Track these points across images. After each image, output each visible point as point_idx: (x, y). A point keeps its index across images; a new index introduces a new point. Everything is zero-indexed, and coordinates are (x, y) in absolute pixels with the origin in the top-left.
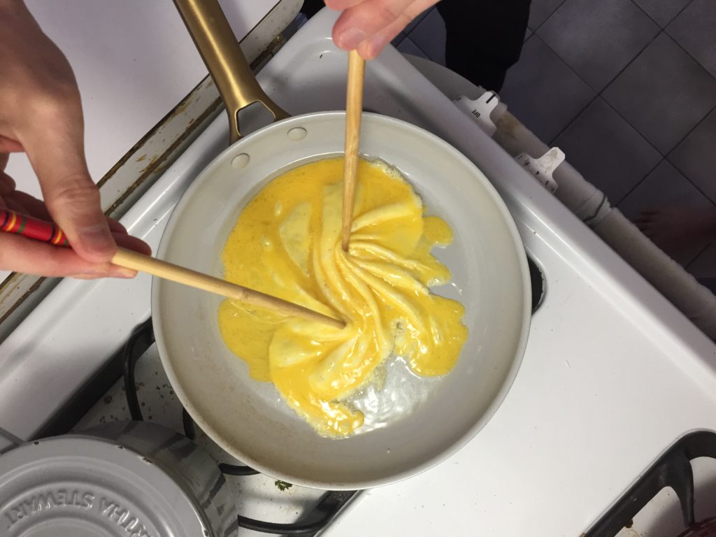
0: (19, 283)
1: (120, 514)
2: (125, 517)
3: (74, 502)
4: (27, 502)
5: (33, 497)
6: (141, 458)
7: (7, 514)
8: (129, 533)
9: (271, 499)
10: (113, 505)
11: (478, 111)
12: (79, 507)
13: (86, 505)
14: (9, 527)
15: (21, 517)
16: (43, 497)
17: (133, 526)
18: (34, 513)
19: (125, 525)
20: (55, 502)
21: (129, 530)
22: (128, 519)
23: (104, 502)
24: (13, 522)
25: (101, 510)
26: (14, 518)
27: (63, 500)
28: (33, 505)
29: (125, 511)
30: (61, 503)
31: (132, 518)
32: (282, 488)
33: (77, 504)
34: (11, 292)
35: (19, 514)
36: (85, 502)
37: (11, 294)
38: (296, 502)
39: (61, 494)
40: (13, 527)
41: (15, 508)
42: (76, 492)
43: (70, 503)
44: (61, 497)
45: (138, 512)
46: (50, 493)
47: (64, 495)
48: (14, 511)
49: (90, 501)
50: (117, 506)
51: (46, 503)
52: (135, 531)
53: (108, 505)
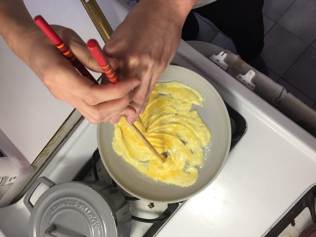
0: (60, 135)
1: (85, 208)
2: (86, 209)
3: (71, 204)
4: (57, 204)
5: (59, 202)
6: (91, 188)
7: (51, 208)
8: (88, 215)
9: (147, 212)
10: (83, 205)
11: (219, 59)
12: (72, 205)
13: (75, 205)
14: (52, 212)
15: (55, 209)
16: (62, 202)
17: (89, 212)
18: (59, 207)
19: (87, 212)
20: (66, 204)
21: (88, 214)
22: (87, 210)
23: (80, 204)
24: (53, 211)
25: (79, 206)
26: (53, 209)
27: (68, 203)
28: (59, 205)
29: (86, 207)
30: (67, 204)
31: (89, 209)
32: (151, 208)
33: (72, 204)
34: (58, 138)
35: (55, 208)
36: (75, 204)
37: (58, 139)
38: (156, 213)
39: (67, 201)
40: (53, 212)
41: (54, 206)
42: (72, 200)
43: (70, 204)
44: (67, 202)
45: (91, 208)
46: (64, 201)
47: (68, 201)
48: (53, 207)
49: (76, 203)
50: (84, 205)
51: (62, 204)
52: (90, 214)
53: (82, 205)
